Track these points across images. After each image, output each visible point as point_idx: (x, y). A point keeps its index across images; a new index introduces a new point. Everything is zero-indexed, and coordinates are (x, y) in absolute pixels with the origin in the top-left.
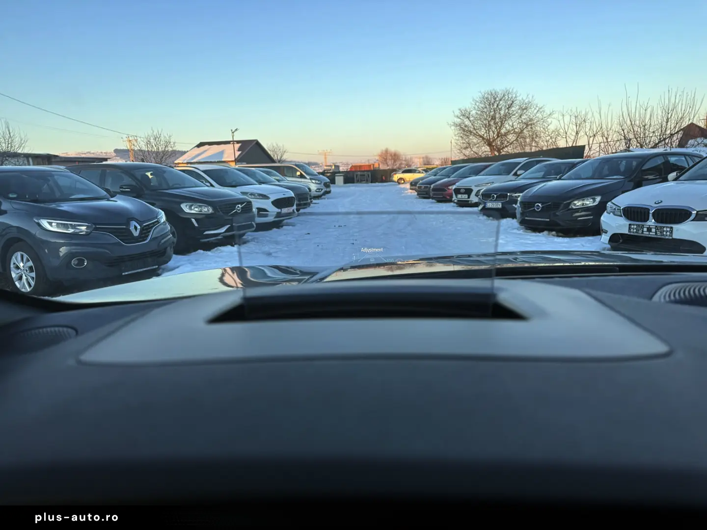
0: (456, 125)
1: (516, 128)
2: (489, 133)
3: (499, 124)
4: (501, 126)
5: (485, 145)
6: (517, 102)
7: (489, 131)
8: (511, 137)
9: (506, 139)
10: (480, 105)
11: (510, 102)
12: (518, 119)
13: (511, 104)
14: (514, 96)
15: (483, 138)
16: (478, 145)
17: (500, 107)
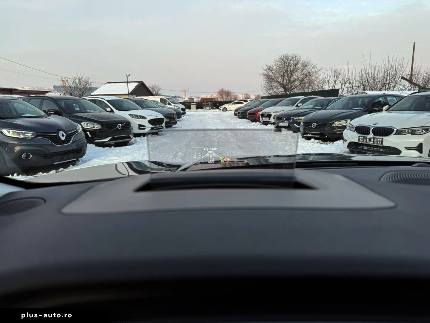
0: (264, 75)
1: (300, 78)
2: (283, 81)
3: (290, 75)
4: (291, 76)
5: (281, 87)
6: (301, 62)
7: (284, 79)
8: (297, 83)
9: (293, 84)
10: (279, 63)
11: (296, 62)
12: (301, 72)
13: (297, 63)
14: (299, 58)
15: (280, 84)
16: (277, 88)
17: (290, 64)
